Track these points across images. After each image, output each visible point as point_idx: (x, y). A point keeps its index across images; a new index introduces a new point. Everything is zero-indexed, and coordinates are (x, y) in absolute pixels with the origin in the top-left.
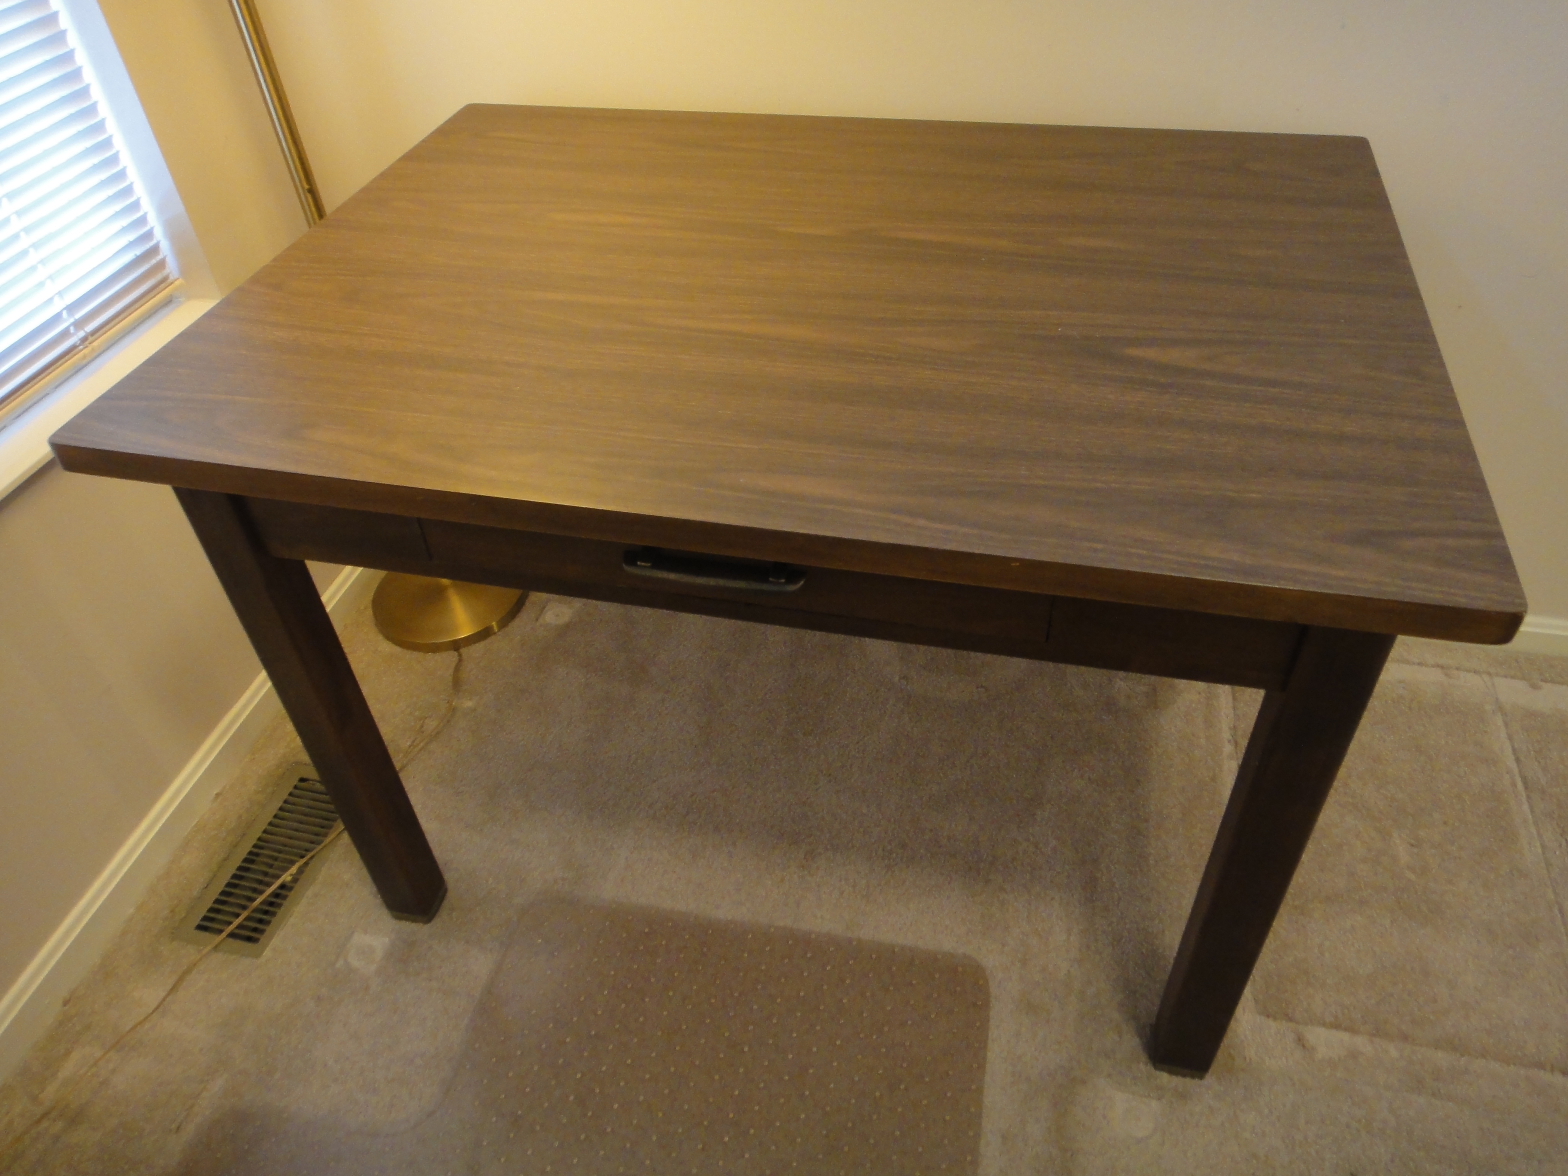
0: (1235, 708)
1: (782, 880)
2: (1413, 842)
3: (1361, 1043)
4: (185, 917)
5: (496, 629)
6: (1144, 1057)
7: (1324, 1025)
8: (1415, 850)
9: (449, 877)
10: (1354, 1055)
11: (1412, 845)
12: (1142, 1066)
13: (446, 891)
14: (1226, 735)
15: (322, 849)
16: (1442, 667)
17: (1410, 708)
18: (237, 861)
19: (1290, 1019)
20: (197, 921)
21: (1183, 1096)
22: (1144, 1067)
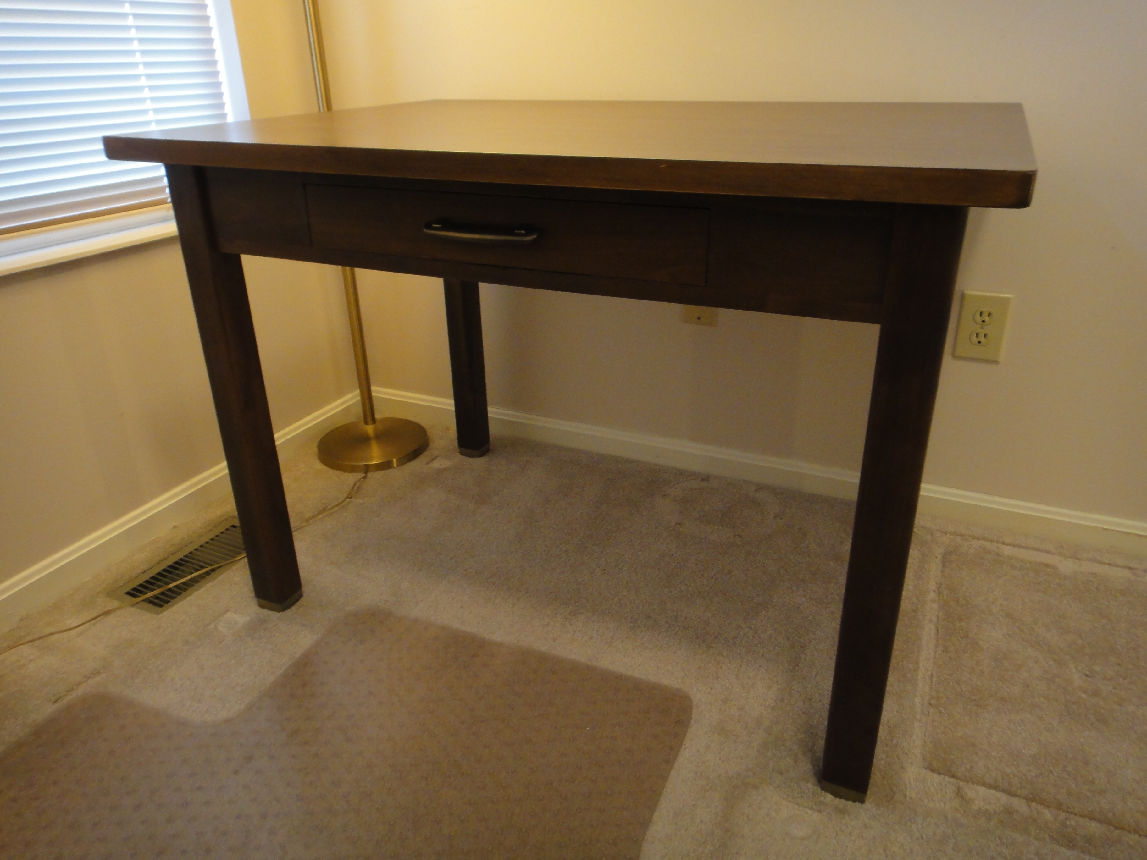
0: (942, 572)
1: (548, 624)
2: (1087, 673)
3: (1017, 803)
4: (122, 586)
5: (395, 465)
6: (813, 780)
7: (984, 784)
8: (1089, 679)
9: (306, 589)
10: (1009, 811)
11: (1087, 676)
12: (810, 786)
13: (301, 596)
14: (932, 585)
15: (229, 563)
16: (1130, 568)
17: (1097, 589)
18: (170, 562)
19: (953, 776)
20: (129, 588)
21: (842, 812)
22: (811, 786)
